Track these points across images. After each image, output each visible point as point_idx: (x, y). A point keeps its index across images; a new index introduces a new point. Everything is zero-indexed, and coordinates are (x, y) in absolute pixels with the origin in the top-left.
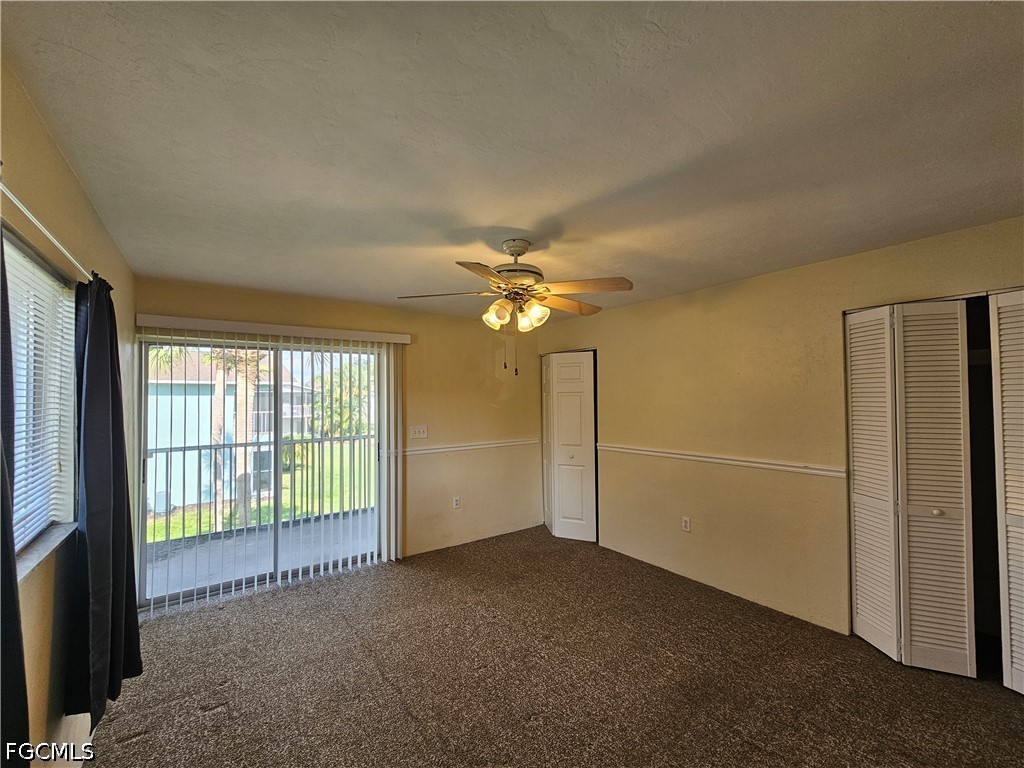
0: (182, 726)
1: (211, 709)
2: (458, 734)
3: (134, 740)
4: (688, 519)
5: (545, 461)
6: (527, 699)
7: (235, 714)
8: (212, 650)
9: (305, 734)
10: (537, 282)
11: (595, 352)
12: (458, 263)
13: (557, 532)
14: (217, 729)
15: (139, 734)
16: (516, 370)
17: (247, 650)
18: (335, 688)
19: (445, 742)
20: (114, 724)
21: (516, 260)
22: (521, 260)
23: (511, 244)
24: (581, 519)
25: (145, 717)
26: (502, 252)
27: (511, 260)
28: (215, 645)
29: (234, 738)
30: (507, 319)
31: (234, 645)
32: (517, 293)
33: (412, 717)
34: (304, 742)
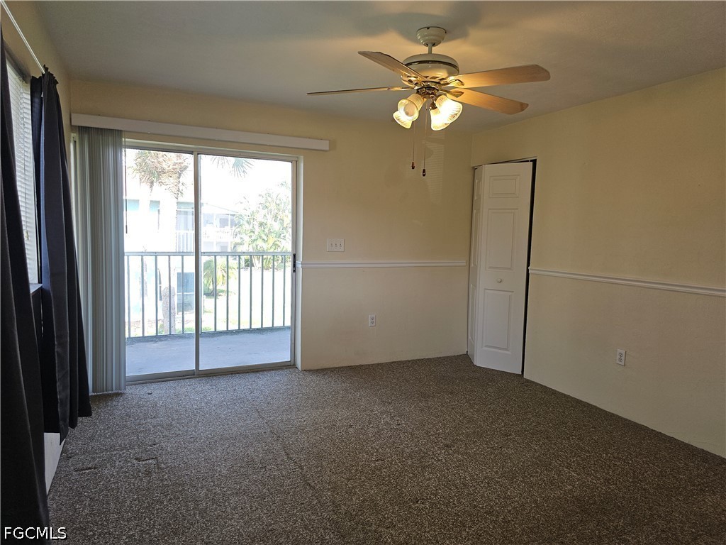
0: (122, 468)
1: (143, 460)
2: (349, 503)
3: (87, 471)
4: (623, 352)
5: (471, 286)
6: (417, 488)
7: (163, 466)
8: (143, 422)
9: (219, 486)
10: (450, 74)
11: (534, 162)
12: (360, 53)
13: (479, 362)
14: (148, 473)
15: (90, 468)
16: (424, 171)
17: (171, 425)
18: (245, 460)
19: (338, 507)
20: (71, 460)
21: (430, 51)
22: (435, 50)
23: (426, 32)
24: (506, 349)
25: (94, 459)
26: (417, 42)
27: (425, 50)
28: (145, 419)
29: (162, 480)
30: (416, 116)
31: (161, 421)
32: (429, 88)
33: (311, 486)
34: (218, 490)
